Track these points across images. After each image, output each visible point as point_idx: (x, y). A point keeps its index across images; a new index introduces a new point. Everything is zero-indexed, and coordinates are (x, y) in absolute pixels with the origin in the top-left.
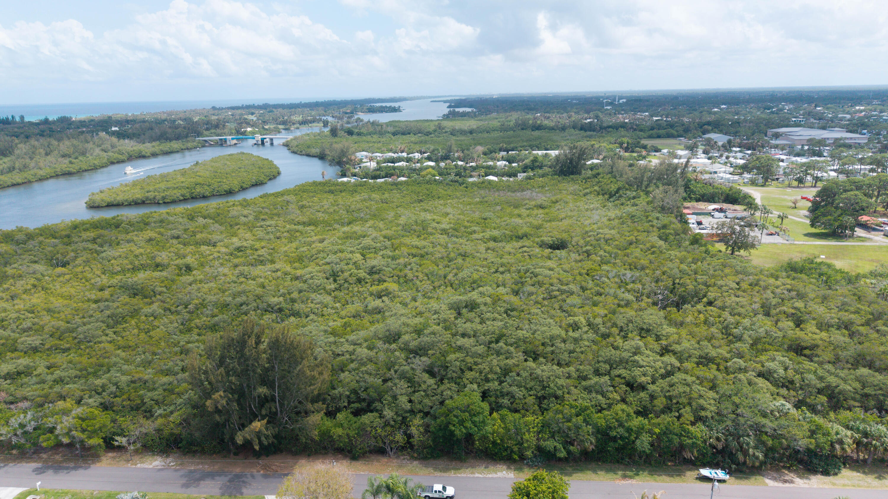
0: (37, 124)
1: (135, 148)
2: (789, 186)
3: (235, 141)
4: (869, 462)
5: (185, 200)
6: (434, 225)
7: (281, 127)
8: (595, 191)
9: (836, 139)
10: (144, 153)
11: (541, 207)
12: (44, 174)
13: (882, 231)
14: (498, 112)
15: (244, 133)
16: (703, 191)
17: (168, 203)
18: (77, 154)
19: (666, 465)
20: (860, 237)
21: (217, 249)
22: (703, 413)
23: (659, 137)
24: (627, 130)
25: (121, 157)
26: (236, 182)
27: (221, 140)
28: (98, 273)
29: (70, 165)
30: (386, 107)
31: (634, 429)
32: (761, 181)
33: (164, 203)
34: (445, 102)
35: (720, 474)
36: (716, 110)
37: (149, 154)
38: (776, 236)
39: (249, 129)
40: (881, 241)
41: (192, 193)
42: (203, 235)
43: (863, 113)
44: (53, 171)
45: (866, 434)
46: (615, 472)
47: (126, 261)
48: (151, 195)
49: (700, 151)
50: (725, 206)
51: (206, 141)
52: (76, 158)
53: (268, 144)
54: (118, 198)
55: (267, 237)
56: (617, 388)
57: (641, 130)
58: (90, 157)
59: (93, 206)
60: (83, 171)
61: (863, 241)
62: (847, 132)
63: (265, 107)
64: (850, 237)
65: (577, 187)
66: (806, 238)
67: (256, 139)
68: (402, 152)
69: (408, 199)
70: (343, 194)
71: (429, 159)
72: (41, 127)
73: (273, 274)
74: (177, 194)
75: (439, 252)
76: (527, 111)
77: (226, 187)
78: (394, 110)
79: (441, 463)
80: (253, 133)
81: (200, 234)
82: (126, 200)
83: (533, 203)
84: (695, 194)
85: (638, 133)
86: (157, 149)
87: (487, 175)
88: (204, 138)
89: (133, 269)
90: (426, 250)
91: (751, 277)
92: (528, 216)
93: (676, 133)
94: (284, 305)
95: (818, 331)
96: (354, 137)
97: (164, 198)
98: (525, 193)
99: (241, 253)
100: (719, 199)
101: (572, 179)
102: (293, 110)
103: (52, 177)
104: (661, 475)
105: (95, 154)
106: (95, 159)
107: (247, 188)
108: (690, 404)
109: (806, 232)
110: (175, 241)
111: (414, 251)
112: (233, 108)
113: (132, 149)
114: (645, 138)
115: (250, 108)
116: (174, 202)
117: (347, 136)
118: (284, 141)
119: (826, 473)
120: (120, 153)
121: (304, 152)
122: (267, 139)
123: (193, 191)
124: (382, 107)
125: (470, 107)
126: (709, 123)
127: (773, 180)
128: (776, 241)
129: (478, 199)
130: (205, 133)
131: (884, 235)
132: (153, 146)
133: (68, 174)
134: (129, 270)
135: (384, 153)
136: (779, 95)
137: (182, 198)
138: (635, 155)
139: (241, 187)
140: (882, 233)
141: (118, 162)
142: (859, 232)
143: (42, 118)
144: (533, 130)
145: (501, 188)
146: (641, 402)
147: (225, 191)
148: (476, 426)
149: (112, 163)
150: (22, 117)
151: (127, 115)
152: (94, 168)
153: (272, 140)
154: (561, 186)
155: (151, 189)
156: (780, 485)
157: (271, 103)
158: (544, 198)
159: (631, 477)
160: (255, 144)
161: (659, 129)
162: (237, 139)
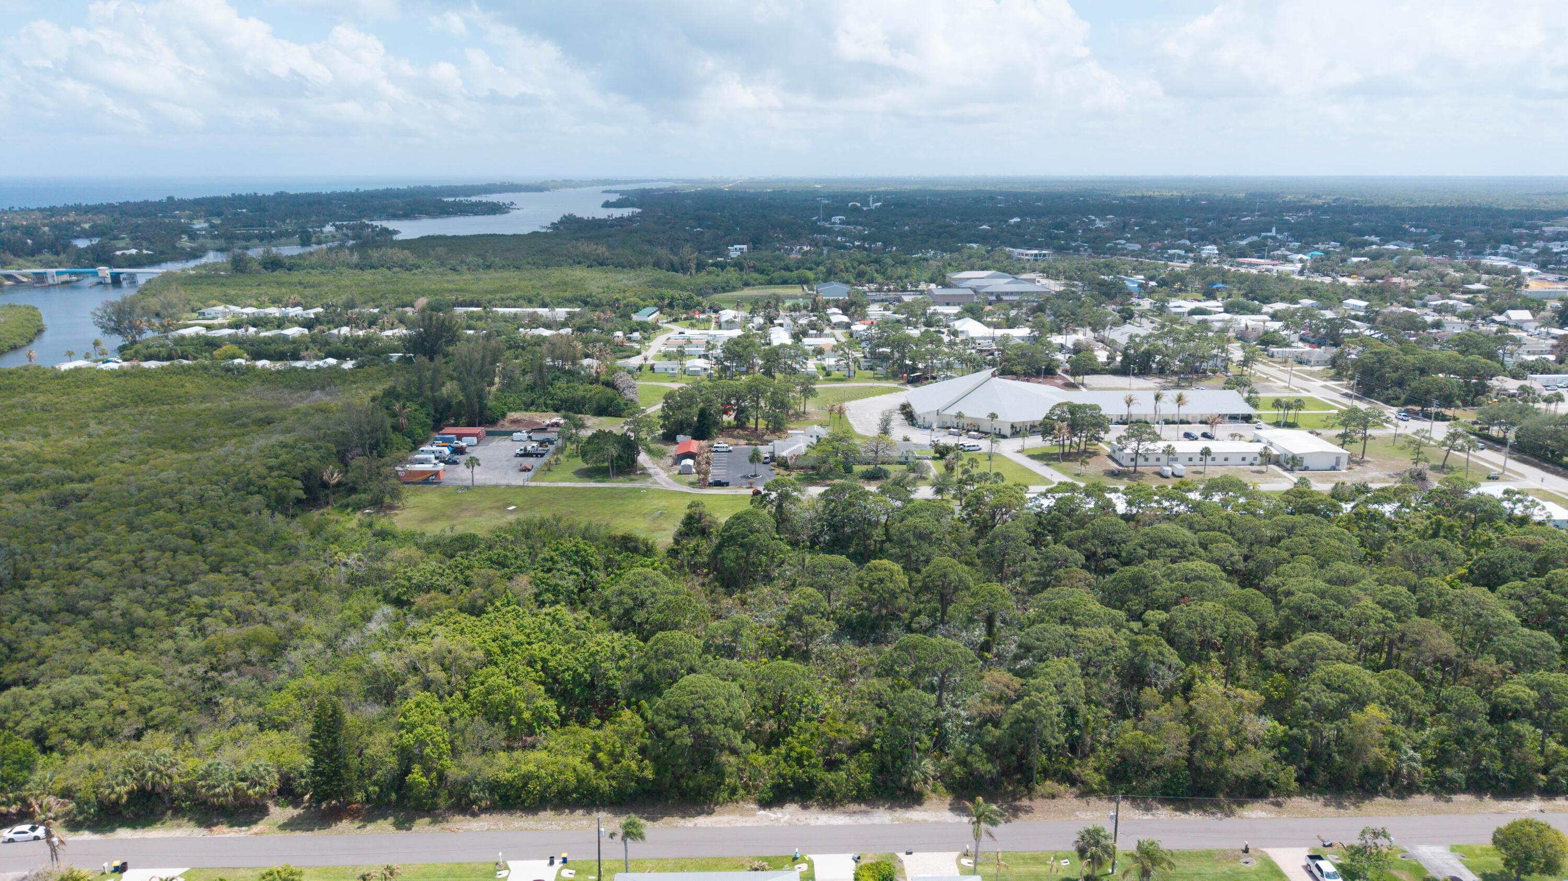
27: (38, 274)
53: (124, 284)
67: (100, 274)
68: (296, 305)
78: (494, 210)
83: (260, 415)
87: (327, 356)
88: (9, 271)
122: (125, 276)
135: (264, 307)
153: (133, 275)
160: (101, 283)
162: (71, 274)
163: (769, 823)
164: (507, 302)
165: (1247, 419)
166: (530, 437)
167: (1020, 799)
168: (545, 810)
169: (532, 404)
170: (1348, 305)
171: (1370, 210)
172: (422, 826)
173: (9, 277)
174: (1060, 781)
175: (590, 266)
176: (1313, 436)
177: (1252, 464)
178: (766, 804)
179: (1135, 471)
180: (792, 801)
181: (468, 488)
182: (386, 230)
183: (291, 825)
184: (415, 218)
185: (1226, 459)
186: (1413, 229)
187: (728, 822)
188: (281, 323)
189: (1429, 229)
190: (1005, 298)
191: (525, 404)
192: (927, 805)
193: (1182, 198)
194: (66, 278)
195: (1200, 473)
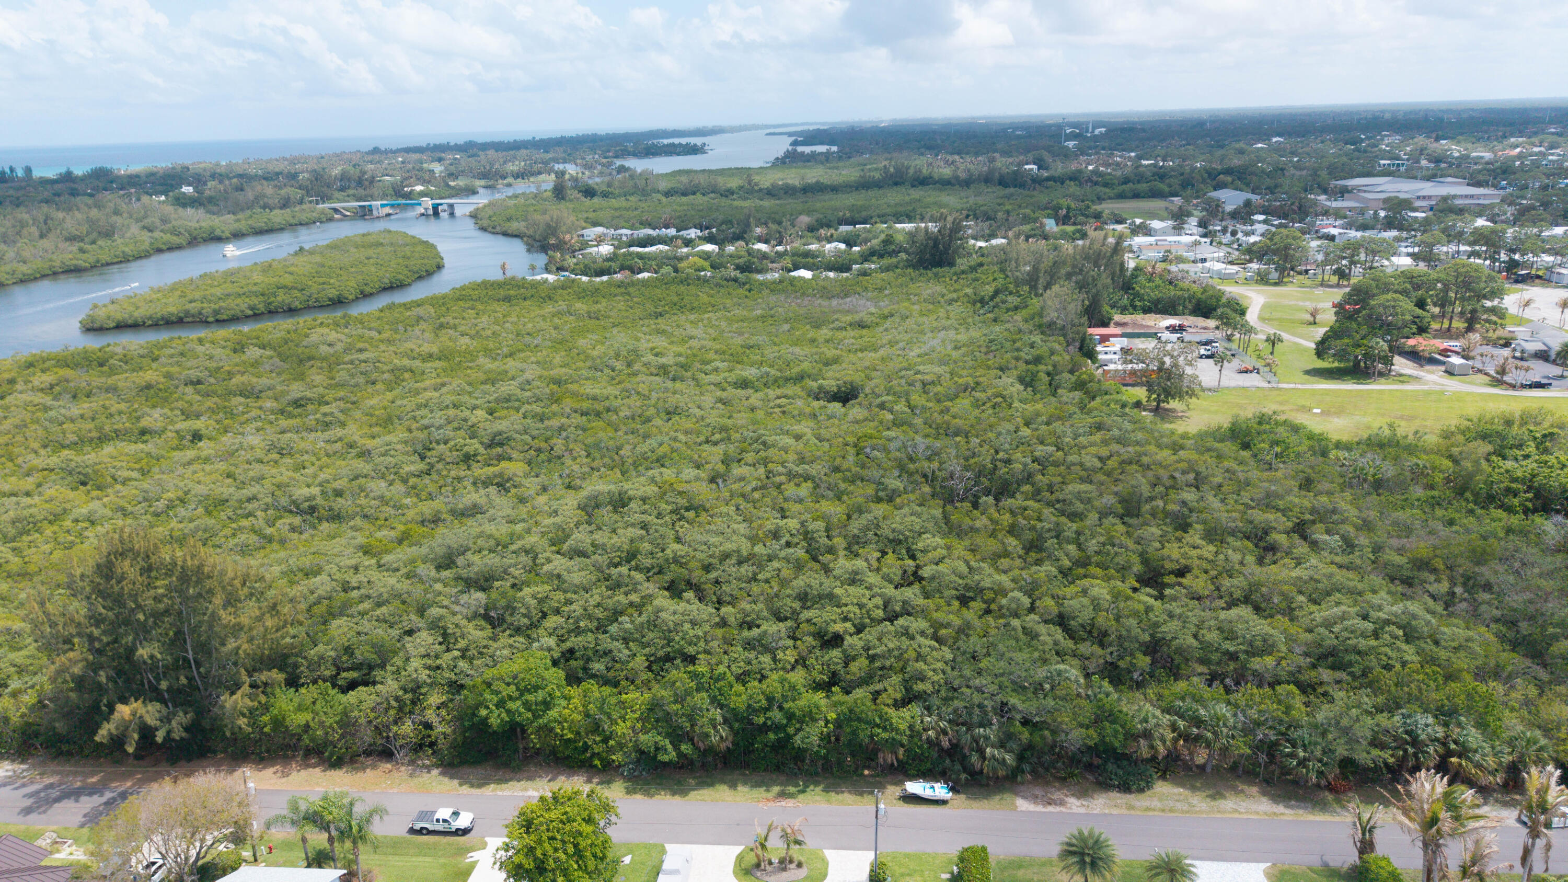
0: (52, 182)
1: (203, 224)
2: (1323, 284)
3: (388, 210)
4: (1208, 769)
5: (255, 315)
6: (650, 357)
7: (479, 183)
8: (966, 295)
9: (1445, 199)
10: (218, 233)
11: (861, 325)
12: (29, 272)
13: (1444, 363)
14: (871, 152)
15: (408, 196)
16: (1157, 294)
17: (224, 321)
18: (95, 235)
19: (862, 775)
20: (1401, 375)
21: (260, 403)
22: (919, 687)
23: (1136, 196)
24: (1081, 185)
25: (176, 240)
26: (352, 283)
27: (363, 207)
28: (35, 445)
29: (80, 255)
30: (680, 144)
31: (798, 713)
32: (1274, 275)
33: (217, 321)
34: (790, 134)
35: (940, 790)
36: (1260, 145)
37: (227, 234)
38: (1254, 375)
39: (419, 188)
40: (1435, 383)
41: (270, 304)
42: (244, 379)
43: (1518, 150)
44: (46, 266)
45: (1198, 722)
46: (768, 786)
47: (91, 426)
48: (193, 307)
49: (1193, 221)
50: (1188, 320)
51: (336, 210)
52: (94, 242)
54: (136, 314)
55: (353, 382)
56: (799, 643)
57: (1106, 185)
58: (119, 241)
59: (92, 328)
60: (102, 265)
61: (1402, 382)
62: (1468, 185)
63: (470, 148)
64: (1381, 374)
65: (939, 288)
66: (1307, 377)
67: (424, 205)
68: (667, 227)
69: (638, 312)
70: (528, 303)
71: (710, 239)
72: (58, 187)
73: (328, 447)
74: (241, 305)
75: (629, 407)
76: (923, 150)
77: (333, 293)
78: (694, 150)
79: (481, 771)
80: (423, 194)
81: (238, 376)
82: (150, 318)
83: (849, 318)
84: (1142, 300)
85: (1099, 189)
86: (242, 226)
87: (796, 268)
88: (333, 205)
89: (99, 438)
90: (607, 403)
91: (1130, 449)
92: (827, 341)
93: (1166, 189)
94: (319, 501)
95: (1203, 543)
96: (596, 200)
97: (216, 312)
98: (848, 300)
99: (299, 410)
100: (1185, 308)
101: (936, 275)
102: (512, 152)
103: (44, 276)
104: (843, 792)
105: (128, 235)
106: (126, 245)
107: (371, 294)
108: (903, 670)
109: (1310, 366)
110: (189, 390)
111: (586, 405)
112: (408, 150)
113: (197, 225)
114: (1110, 198)
115: (438, 151)
116: (234, 319)
117: (583, 199)
118: (471, 208)
119: (1125, 788)
120: (175, 232)
121: (498, 229)
122: (445, 207)
123: (272, 299)
124: (673, 145)
125: (832, 143)
126: (1228, 171)
127: (1300, 273)
128: (1247, 384)
129: (759, 312)
130: (337, 195)
131: (1446, 372)
132: (238, 220)
133: (75, 271)
134: (92, 439)
135: (637, 229)
136: (1387, 116)
137: (250, 313)
138: (1070, 229)
139: (362, 292)
140: (1443, 368)
141: (170, 249)
142: (1401, 365)
143: (63, 170)
144: (913, 186)
145: (810, 291)
146: (828, 665)
147: (330, 299)
148: (529, 710)
149: (160, 251)
150: (28, 170)
151: (218, 164)
152: (125, 260)
153: (451, 206)
154: (913, 287)
155: (197, 297)
156: (1040, 808)
157: (480, 140)
158: (873, 310)
159: (791, 796)
160: (423, 215)
161: (1139, 182)
162: (393, 206)
166: (1180, 339)
181: (1213, 390)
182: (623, 167)
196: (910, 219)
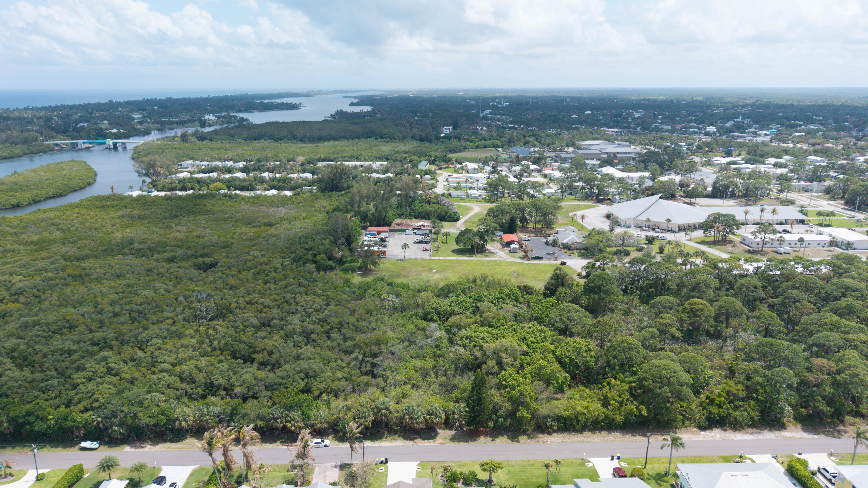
7: (156, 127)
16: (421, 210)
20: (490, 252)
27: (73, 143)
32: (495, 197)
35: (95, 445)
36: (574, 116)
38: (428, 252)
39: (114, 131)
53: (120, 148)
61: (487, 256)
64: (479, 252)
67: (109, 143)
68: (230, 160)
78: (293, 107)
85: (467, 143)
87: (272, 188)
88: (55, 142)
96: (205, 142)
98: (280, 208)
107: (39, 201)
117: (198, 142)
118: (138, 144)
122: (120, 144)
124: (282, 103)
125: (371, 105)
128: (420, 257)
130: (58, 136)
131: (509, 251)
135: (213, 161)
140: (510, 249)
147: (12, 205)
153: (124, 144)
156: (133, 450)
158: (282, 216)
160: (107, 148)
162: (90, 143)
163: (710, 439)
164: (346, 159)
165: (802, 222)
166: (415, 233)
167: (838, 426)
168: (585, 431)
169: (402, 215)
170: (810, 159)
171: (783, 107)
172: (523, 439)
173: (57, 145)
174: (855, 416)
175: (376, 139)
176: (851, 231)
177: (823, 247)
178: (702, 428)
179: (762, 251)
180: (716, 427)
181: (402, 260)
182: (242, 118)
183: (453, 439)
184: (251, 112)
185: (809, 244)
186: (814, 117)
187: (689, 438)
188: (229, 170)
189: (823, 117)
190: (618, 155)
191: (398, 214)
192: (788, 429)
193: (672, 101)
194: (87, 145)
195: (798, 251)
196: (358, 159)
